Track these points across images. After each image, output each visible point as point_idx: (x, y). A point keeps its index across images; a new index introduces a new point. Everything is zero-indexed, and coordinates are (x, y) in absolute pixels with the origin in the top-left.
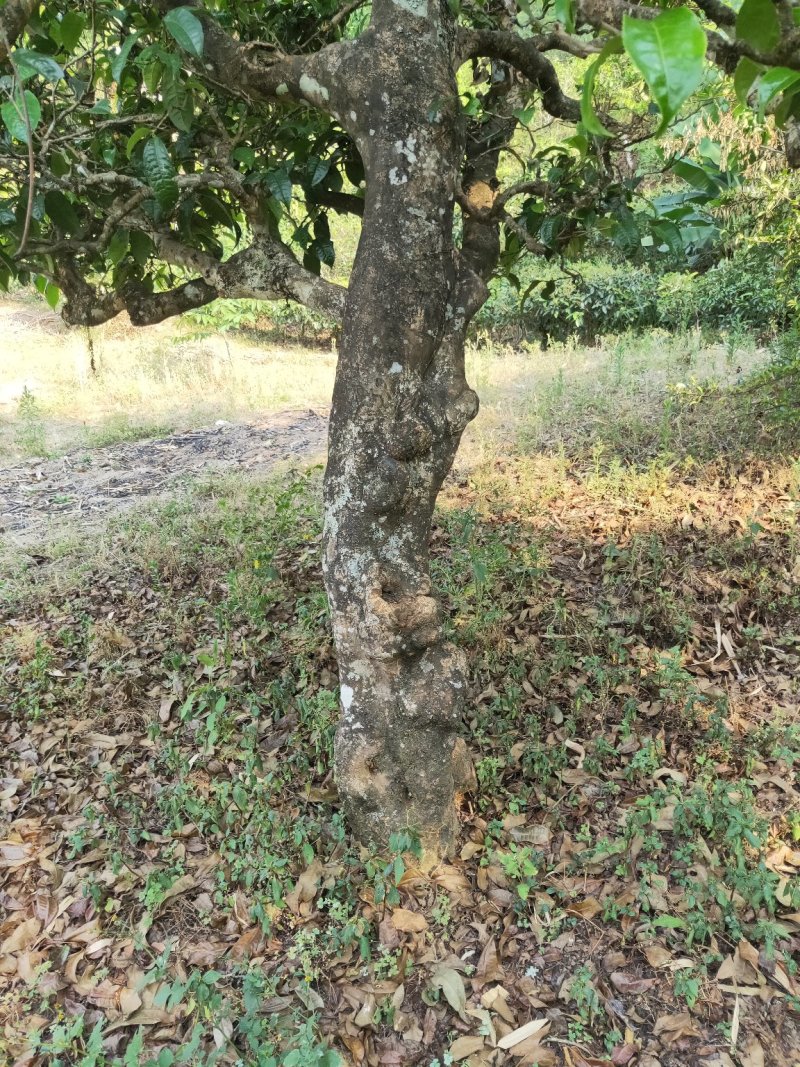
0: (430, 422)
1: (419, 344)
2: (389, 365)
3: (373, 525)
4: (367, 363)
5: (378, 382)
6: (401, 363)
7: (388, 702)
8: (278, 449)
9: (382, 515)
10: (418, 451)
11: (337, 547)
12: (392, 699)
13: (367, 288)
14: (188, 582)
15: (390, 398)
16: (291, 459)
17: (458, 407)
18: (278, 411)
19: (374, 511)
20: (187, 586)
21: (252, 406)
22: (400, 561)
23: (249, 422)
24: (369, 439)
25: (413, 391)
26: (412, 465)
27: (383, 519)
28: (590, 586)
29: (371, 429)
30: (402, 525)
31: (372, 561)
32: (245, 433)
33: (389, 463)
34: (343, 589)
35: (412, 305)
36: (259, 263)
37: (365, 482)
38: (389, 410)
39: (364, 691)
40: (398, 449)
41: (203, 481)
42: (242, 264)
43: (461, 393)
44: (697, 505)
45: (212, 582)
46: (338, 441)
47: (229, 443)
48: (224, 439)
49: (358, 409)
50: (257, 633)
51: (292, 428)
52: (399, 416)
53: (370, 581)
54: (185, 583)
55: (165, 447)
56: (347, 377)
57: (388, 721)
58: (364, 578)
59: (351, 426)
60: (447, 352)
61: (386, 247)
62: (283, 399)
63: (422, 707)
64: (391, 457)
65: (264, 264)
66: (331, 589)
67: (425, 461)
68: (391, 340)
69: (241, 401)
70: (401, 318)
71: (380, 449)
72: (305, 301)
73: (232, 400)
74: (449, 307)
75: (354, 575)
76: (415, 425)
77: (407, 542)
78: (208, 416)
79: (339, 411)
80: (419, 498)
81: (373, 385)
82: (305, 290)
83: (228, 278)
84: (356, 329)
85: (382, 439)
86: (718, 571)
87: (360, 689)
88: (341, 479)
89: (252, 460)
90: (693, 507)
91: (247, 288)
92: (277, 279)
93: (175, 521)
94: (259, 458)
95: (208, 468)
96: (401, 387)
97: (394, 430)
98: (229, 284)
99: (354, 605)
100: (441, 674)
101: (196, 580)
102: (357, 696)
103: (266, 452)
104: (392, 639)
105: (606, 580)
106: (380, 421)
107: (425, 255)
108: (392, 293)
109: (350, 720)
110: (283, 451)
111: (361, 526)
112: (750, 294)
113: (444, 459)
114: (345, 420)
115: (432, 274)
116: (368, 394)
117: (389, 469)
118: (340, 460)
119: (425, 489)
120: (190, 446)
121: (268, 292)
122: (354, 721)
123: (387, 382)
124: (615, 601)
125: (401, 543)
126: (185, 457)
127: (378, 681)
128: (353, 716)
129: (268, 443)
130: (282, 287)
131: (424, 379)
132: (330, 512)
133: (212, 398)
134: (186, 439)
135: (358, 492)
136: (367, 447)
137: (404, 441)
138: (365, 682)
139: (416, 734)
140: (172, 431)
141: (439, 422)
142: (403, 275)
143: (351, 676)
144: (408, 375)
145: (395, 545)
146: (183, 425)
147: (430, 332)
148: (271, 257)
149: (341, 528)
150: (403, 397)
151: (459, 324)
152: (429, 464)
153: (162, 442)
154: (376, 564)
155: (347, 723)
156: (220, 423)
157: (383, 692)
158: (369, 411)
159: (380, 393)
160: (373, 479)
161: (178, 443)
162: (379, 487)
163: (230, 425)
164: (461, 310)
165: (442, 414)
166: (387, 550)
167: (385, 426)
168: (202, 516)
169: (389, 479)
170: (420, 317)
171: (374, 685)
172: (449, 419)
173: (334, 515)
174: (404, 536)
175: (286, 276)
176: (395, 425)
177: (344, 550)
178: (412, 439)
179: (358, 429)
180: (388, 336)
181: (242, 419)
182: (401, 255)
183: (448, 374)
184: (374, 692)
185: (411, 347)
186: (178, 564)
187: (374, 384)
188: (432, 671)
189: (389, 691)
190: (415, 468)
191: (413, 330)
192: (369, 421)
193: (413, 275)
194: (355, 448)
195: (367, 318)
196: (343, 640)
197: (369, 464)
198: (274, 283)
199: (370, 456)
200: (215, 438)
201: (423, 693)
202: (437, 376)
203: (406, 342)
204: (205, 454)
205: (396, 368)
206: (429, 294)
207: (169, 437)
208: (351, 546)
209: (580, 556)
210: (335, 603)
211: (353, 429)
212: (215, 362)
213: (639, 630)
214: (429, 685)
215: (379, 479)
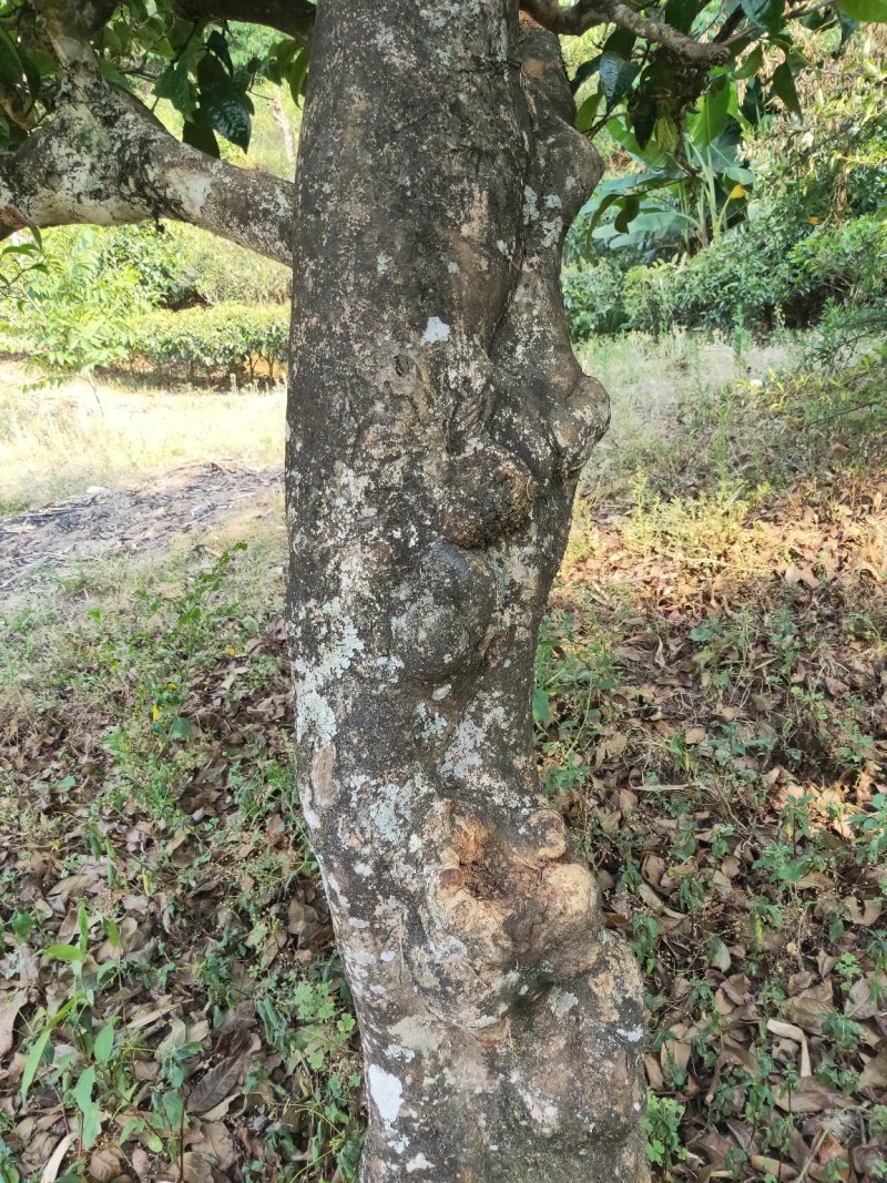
0: (523, 453)
1: (480, 274)
2: (421, 327)
3: (421, 709)
4: (369, 320)
5: (401, 366)
6: (447, 319)
7: (484, 1095)
8: (177, 521)
9: (441, 682)
10: (509, 523)
11: (338, 771)
12: (493, 1087)
13: (351, 137)
14: (50, 740)
15: (430, 402)
16: (194, 531)
17: (578, 414)
18: (169, 468)
19: (420, 678)
20: (47, 750)
21: (134, 464)
22: (486, 780)
23: (133, 486)
24: (394, 504)
25: (478, 384)
26: (496, 554)
27: (441, 693)
28: (682, 691)
29: (397, 479)
30: (481, 694)
31: (429, 797)
32: (127, 502)
33: (448, 559)
34: (363, 870)
35: (458, 179)
36: (83, 137)
37: (393, 608)
38: (432, 430)
39: (428, 1081)
40: (468, 524)
41: (68, 574)
42: (48, 146)
43: (576, 383)
44: (798, 550)
45: (88, 739)
46: (316, 514)
47: (105, 516)
48: (99, 511)
49: (360, 433)
50: (166, 835)
51: (191, 489)
52: (455, 444)
53: (432, 851)
54: (44, 745)
55: (17, 528)
56: (322, 361)
57: (486, 1137)
58: (416, 843)
59: (346, 476)
60: (535, 295)
61: (385, 37)
62: (175, 453)
63: (568, 1107)
64: (451, 542)
65: (95, 138)
66: (331, 869)
67: (521, 544)
68: (421, 263)
69: (119, 461)
70: (438, 210)
71: (420, 526)
72: (196, 212)
73: (107, 460)
74: (529, 193)
75: (391, 837)
76: (496, 461)
77: (494, 733)
78: (76, 482)
79: (310, 443)
80: (513, 628)
81: (388, 372)
82: (193, 188)
83: (19, 179)
84: (334, 241)
85: (425, 500)
86: (863, 648)
87: (418, 1080)
88: (333, 607)
89: (139, 537)
90: (794, 554)
91: (63, 196)
92: (128, 169)
93: (31, 638)
94: (149, 534)
95: (77, 554)
96: (452, 375)
97: (450, 478)
98: (24, 191)
99: (393, 902)
100: (597, 1016)
101: (62, 737)
102: (412, 1093)
103: (158, 525)
104: (497, 984)
105: (706, 680)
106: (416, 460)
107: (476, 59)
108: (411, 147)
109: (400, 1149)
110: (181, 521)
111: (395, 717)
112: (735, 284)
113: (557, 534)
114: (328, 463)
115: (494, 110)
116: (381, 397)
117: (452, 573)
118: (325, 558)
119: (523, 605)
120: (53, 524)
121: (112, 203)
122: (411, 1152)
123: (420, 363)
124: (728, 713)
125: (481, 736)
126: (46, 540)
127: (455, 1052)
128: (406, 1140)
129: (161, 511)
130: (141, 186)
131: (492, 354)
132: (311, 683)
133: (80, 460)
134: (47, 516)
135: (377, 635)
136: (389, 525)
137: (477, 502)
138: (427, 1062)
139: (556, 1163)
140: (27, 505)
141: (541, 451)
142: (433, 106)
143: (392, 1051)
144: (462, 346)
145: (470, 745)
146: (44, 497)
147: (501, 245)
148: (108, 122)
149: (345, 725)
150: (460, 398)
151: (551, 229)
152: (529, 550)
153: (13, 522)
154: (439, 806)
155: (395, 1157)
156: (93, 490)
157: (470, 1077)
158: (385, 437)
159: (408, 390)
160: (413, 599)
161: (36, 521)
162: (430, 620)
163: (107, 492)
164: (553, 201)
165: (546, 431)
166: (455, 760)
167: (429, 469)
168: (72, 626)
169: (453, 597)
170: (479, 208)
171: (449, 1064)
172: (563, 442)
173: (321, 692)
174: (488, 718)
175: (147, 160)
176: (450, 464)
177: (358, 780)
178: (495, 495)
179: (364, 481)
180: (412, 253)
181: (121, 483)
182: (424, 56)
183: (542, 343)
184: (450, 1080)
185: (465, 278)
186: (33, 713)
187: (391, 369)
188: (574, 1011)
189: (483, 1071)
190: (501, 562)
191: (467, 240)
192: (390, 459)
193: (456, 107)
194: (360, 530)
195: (357, 212)
196: (371, 980)
197: (401, 563)
198: (122, 179)
199: (401, 546)
200: (87, 511)
201: (564, 1072)
202: (520, 349)
203: (453, 268)
204: (74, 535)
205: (436, 330)
206: (492, 156)
207: (22, 514)
208: (374, 768)
209: (657, 644)
210: (343, 900)
211: (352, 482)
212: (80, 413)
213: (778, 758)
214: (575, 1048)
215: (428, 599)
